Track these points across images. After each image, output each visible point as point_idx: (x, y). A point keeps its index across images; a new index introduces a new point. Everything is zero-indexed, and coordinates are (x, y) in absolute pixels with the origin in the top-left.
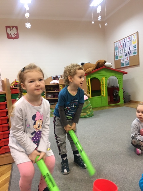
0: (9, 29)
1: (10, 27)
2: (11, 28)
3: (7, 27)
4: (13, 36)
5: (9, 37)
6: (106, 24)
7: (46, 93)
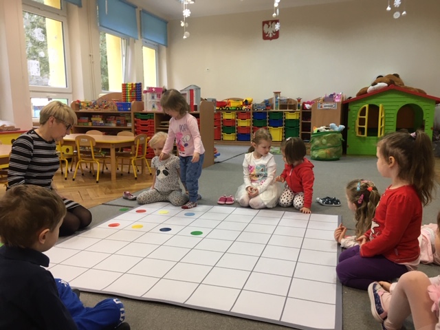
0: (266, 25)
1: (267, 22)
2: (270, 24)
3: (264, 23)
4: (271, 36)
5: (265, 37)
6: (404, 13)
7: (302, 123)
